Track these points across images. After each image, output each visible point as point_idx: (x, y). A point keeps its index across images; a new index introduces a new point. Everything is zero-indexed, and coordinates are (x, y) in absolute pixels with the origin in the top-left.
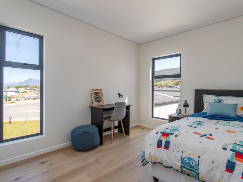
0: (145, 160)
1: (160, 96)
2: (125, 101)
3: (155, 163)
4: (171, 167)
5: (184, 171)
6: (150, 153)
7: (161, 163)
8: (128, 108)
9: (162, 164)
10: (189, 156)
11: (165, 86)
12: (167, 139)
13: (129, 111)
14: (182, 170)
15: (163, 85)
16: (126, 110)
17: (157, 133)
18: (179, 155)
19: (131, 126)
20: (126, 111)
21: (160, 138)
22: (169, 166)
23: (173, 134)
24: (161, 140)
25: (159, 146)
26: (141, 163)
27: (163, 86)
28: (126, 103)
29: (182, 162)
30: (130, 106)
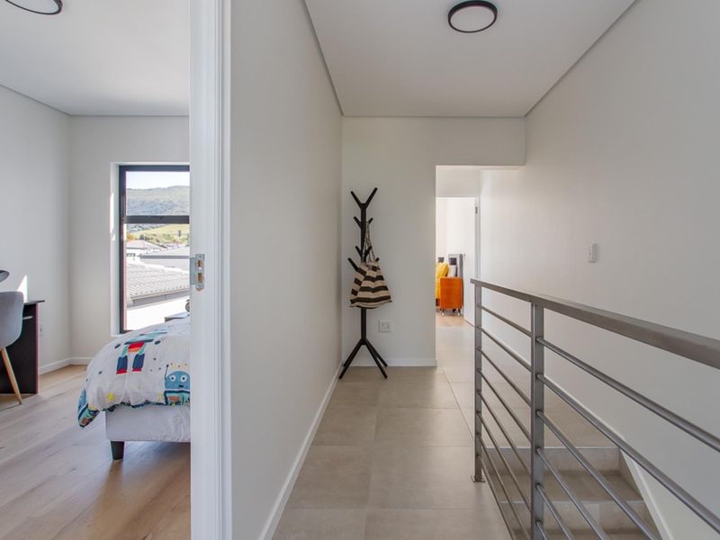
0: (87, 411)
1: (156, 274)
2: (19, 290)
3: (112, 409)
4: (147, 403)
5: (171, 398)
6: (99, 391)
7: (126, 401)
8: (30, 309)
9: (129, 405)
10: (178, 370)
11: (183, 240)
12: (137, 353)
13: (34, 320)
14: (166, 398)
15: (176, 238)
16: (24, 316)
17: (118, 346)
18: (161, 374)
19: (42, 368)
20: (24, 321)
21: (124, 352)
22: (143, 401)
23: (151, 341)
24: (126, 357)
25: (122, 368)
26: (77, 423)
27: (174, 241)
28: (21, 295)
29: (166, 384)
30: (39, 304)
